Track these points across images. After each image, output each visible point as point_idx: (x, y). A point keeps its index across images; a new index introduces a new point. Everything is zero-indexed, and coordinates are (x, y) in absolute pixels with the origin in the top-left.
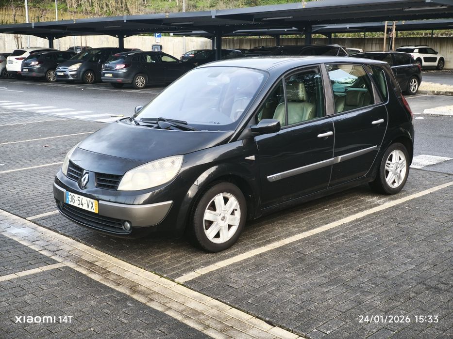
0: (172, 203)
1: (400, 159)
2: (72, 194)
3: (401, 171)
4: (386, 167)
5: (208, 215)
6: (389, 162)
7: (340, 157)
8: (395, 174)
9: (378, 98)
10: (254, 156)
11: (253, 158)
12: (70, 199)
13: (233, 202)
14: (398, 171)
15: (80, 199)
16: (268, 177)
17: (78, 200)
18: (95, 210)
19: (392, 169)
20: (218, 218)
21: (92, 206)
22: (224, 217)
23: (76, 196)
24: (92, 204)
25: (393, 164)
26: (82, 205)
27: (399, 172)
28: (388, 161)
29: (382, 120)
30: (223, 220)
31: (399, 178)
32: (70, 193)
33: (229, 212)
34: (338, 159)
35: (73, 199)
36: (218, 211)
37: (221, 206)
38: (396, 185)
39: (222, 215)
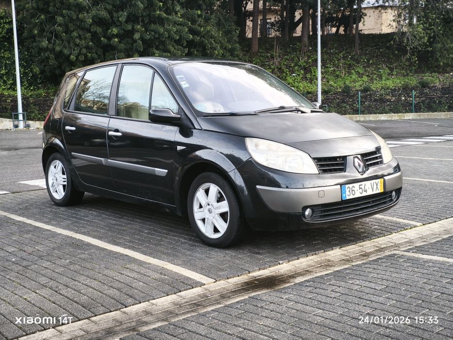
12: (348, 193)
17: (360, 188)
18: (380, 190)
23: (356, 185)
24: (377, 185)
26: (366, 191)
35: (353, 190)
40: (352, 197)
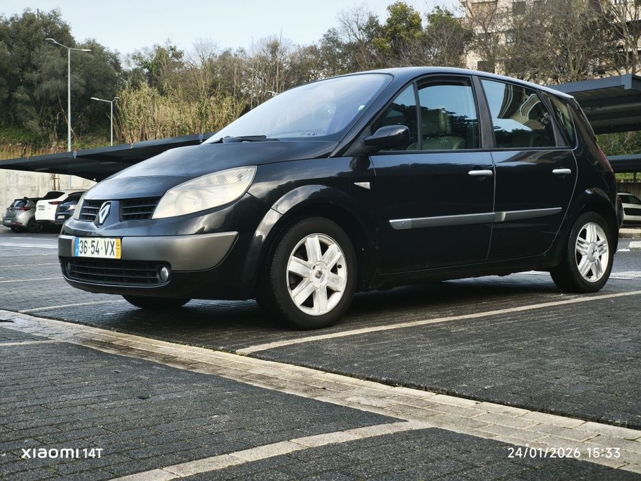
0: (236, 236)
1: (598, 239)
2: (84, 239)
3: (600, 257)
4: (577, 247)
5: (294, 265)
6: (581, 239)
7: (504, 214)
8: (592, 260)
9: (561, 139)
10: (369, 183)
11: (367, 185)
12: (80, 249)
13: (335, 252)
14: (597, 255)
15: (95, 244)
16: (391, 221)
17: (93, 246)
18: (116, 255)
19: (586, 251)
20: (311, 272)
21: (112, 250)
22: (320, 273)
23: (89, 240)
24: (112, 246)
25: (588, 244)
26: (98, 252)
27: (597, 258)
28: (579, 238)
29: (568, 170)
30: (319, 277)
31: (598, 267)
32: (80, 239)
33: (328, 266)
34: (501, 215)
35: (85, 247)
36: (310, 262)
37: (315, 253)
38: (594, 279)
39: (318, 268)
40: (83, 255)
